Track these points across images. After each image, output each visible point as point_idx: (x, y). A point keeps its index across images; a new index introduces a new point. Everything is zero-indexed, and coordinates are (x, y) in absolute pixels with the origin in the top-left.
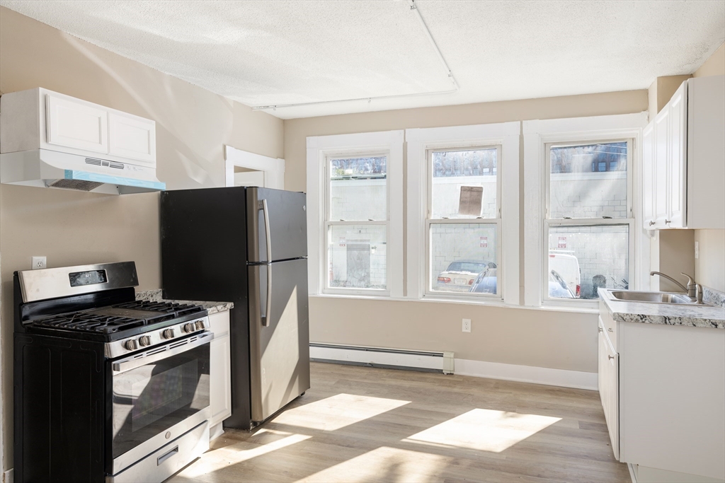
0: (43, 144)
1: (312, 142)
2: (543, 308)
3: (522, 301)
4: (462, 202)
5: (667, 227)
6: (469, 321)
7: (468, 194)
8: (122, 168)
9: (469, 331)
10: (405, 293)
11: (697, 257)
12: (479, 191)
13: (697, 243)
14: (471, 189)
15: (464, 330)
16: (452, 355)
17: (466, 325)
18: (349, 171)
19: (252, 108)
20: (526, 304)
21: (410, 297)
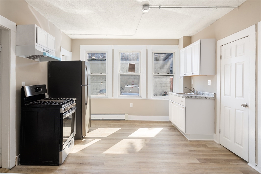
0: (36, 44)
1: (82, 47)
2: (153, 99)
3: (147, 97)
4: (129, 68)
5: (185, 76)
6: (132, 104)
7: (131, 66)
8: (49, 53)
9: (132, 107)
10: (113, 96)
11: (192, 83)
12: (134, 65)
13: (192, 80)
14: (132, 65)
15: (131, 107)
16: (127, 114)
17: (131, 105)
18: (94, 57)
19: (66, 34)
20: (148, 98)
21: (115, 97)
